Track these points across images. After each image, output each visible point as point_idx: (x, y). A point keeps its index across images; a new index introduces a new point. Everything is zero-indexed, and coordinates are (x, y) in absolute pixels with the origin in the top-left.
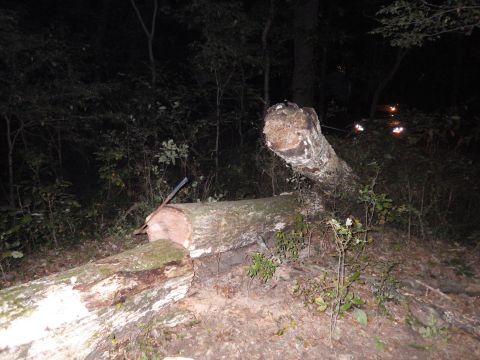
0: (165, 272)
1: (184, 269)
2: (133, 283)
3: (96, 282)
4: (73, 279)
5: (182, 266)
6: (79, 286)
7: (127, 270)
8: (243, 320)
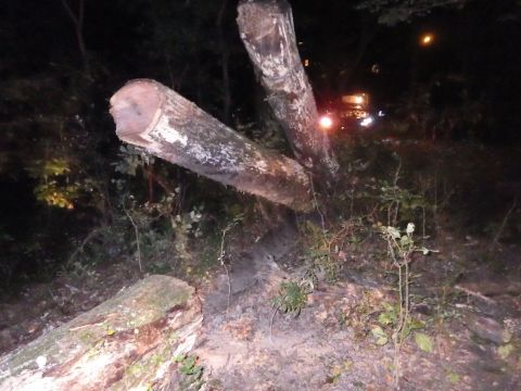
0: (169, 321)
1: (191, 313)
2: (129, 347)
3: (77, 358)
4: (41, 361)
5: (188, 309)
6: (53, 370)
7: (119, 329)
8: (275, 368)
